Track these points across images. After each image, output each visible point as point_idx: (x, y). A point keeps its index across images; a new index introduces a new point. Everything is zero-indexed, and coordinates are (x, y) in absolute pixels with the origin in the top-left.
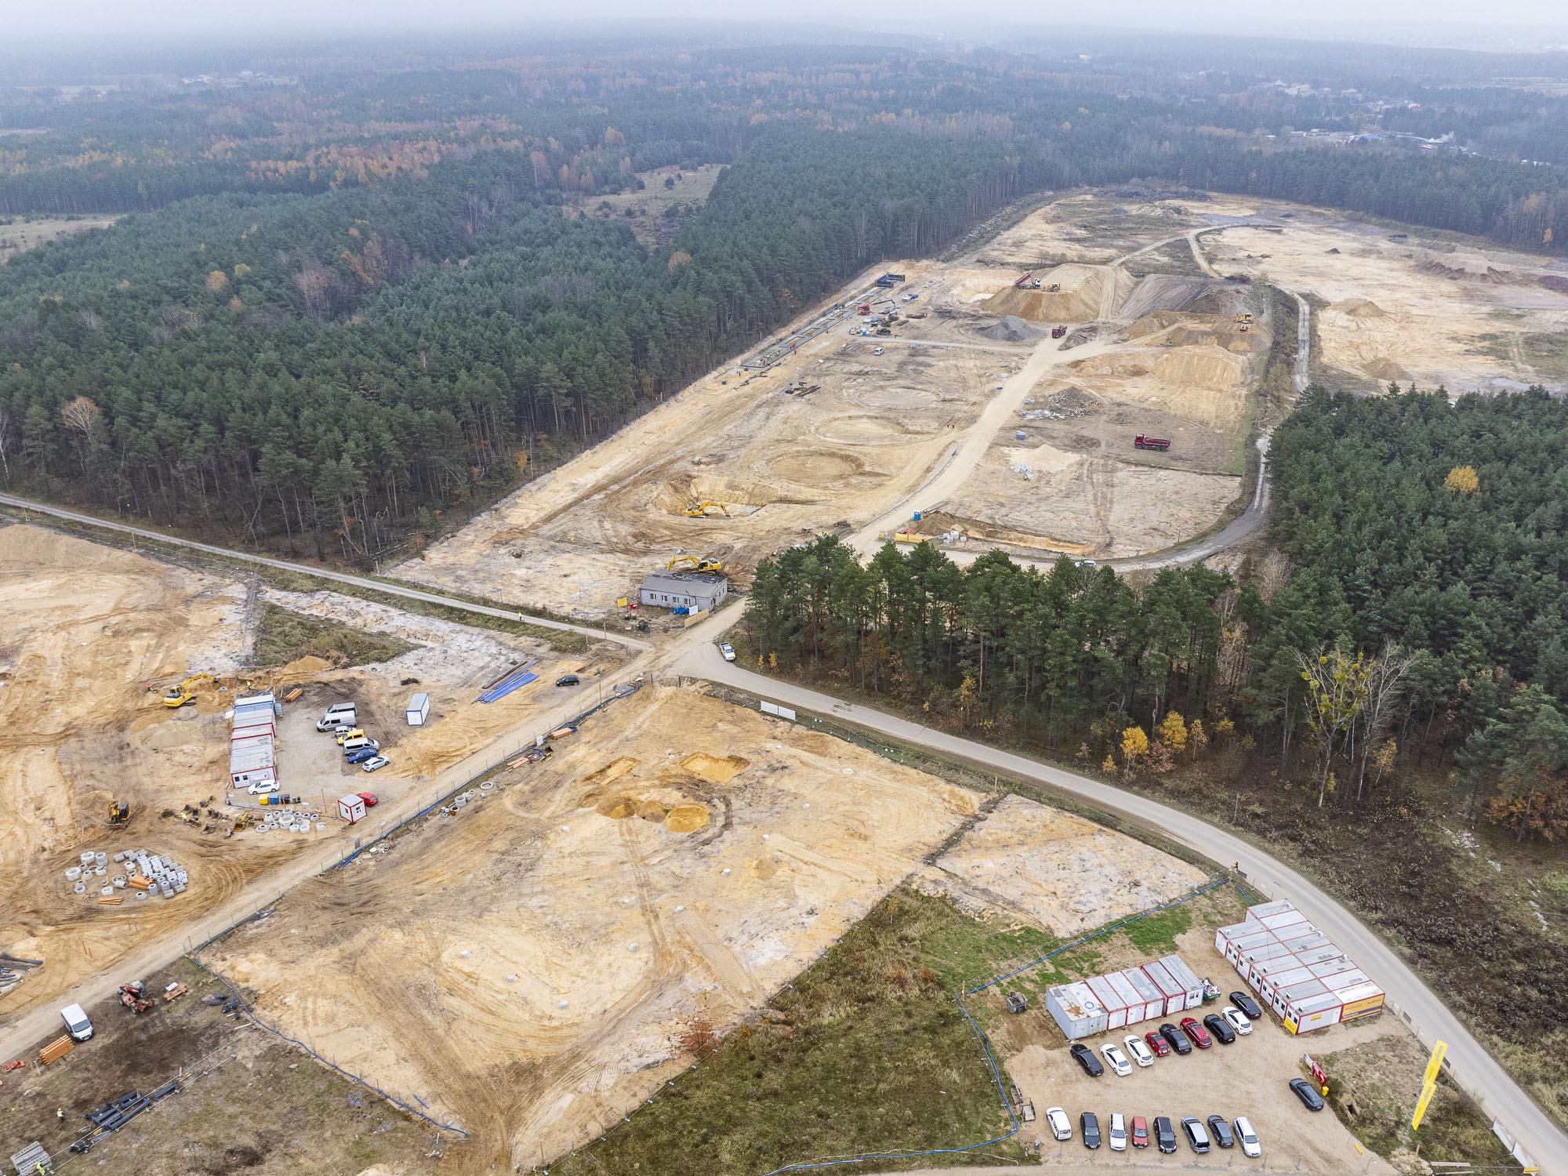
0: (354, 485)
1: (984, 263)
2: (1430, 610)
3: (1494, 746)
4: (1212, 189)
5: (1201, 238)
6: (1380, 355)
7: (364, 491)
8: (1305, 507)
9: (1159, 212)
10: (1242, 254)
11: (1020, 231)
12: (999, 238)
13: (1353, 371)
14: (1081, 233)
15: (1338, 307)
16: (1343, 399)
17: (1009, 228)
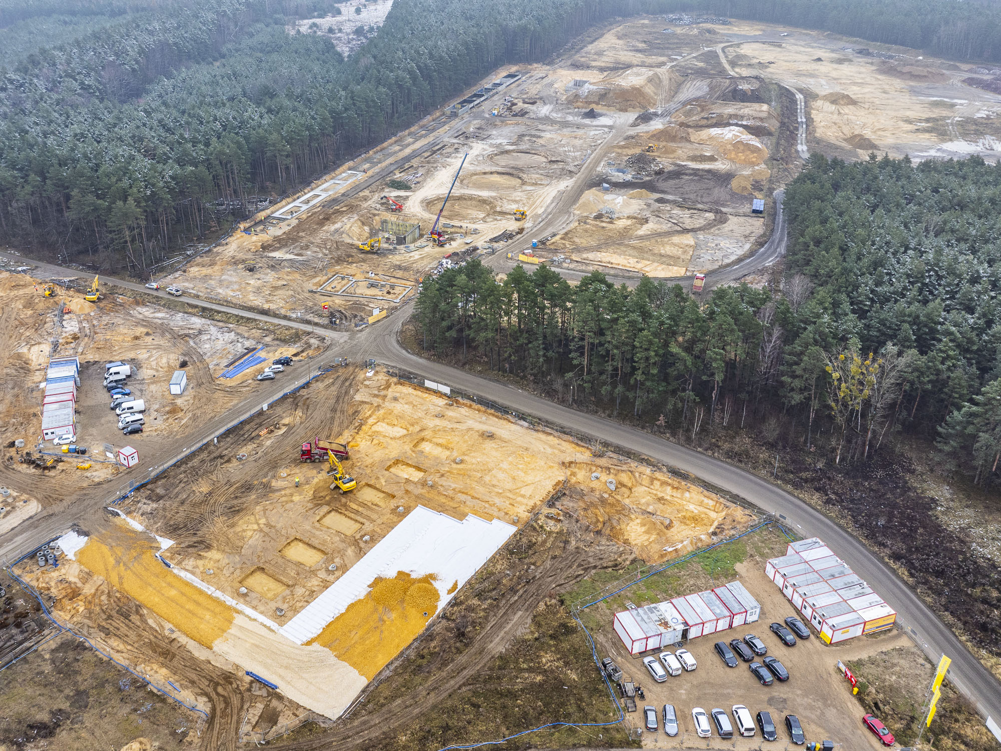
0: (137, 219)
1: (576, 66)
2: (915, 320)
3: (970, 423)
4: (731, 17)
5: (726, 50)
6: (856, 133)
7: (143, 223)
8: (818, 243)
9: (695, 31)
10: (755, 61)
11: (601, 44)
12: (585, 49)
13: (838, 143)
14: (641, 46)
15: (825, 98)
16: (836, 163)
17: (592, 42)
